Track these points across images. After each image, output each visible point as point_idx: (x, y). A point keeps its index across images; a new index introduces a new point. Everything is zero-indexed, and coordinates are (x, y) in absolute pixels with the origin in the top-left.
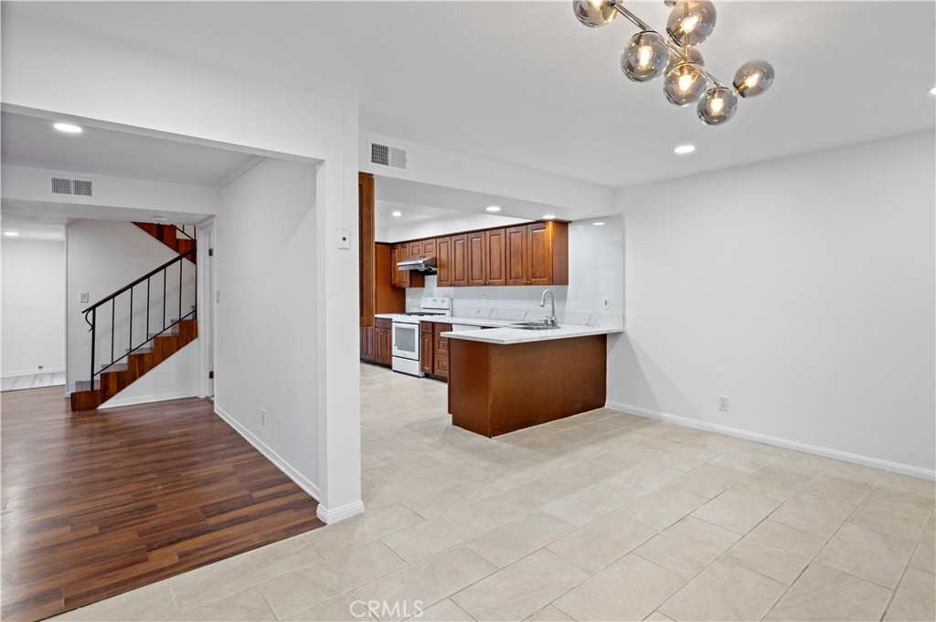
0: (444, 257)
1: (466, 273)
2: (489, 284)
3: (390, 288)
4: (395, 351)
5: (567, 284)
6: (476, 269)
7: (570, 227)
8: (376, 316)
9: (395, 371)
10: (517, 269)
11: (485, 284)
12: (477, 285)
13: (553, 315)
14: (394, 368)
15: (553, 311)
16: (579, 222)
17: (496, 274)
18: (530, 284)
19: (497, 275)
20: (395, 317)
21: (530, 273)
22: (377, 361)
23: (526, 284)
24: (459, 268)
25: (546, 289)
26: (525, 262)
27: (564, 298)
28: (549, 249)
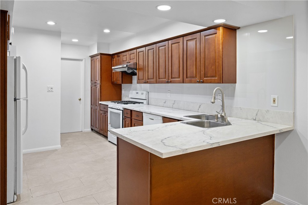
0: (141, 63)
1: (155, 74)
2: (171, 82)
3: (110, 84)
4: (110, 128)
5: (236, 83)
6: (162, 70)
7: (238, 32)
8: (100, 102)
9: (109, 141)
10: (192, 70)
11: (168, 82)
12: (162, 82)
13: (223, 109)
14: (109, 139)
15: (223, 106)
16: (246, 27)
17: (175, 74)
18: (203, 82)
19: (177, 76)
20: (110, 104)
21: (202, 73)
22: (101, 132)
23: (199, 82)
24: (151, 70)
25: (216, 87)
26: (198, 63)
27: (232, 95)
28: (219, 51)
